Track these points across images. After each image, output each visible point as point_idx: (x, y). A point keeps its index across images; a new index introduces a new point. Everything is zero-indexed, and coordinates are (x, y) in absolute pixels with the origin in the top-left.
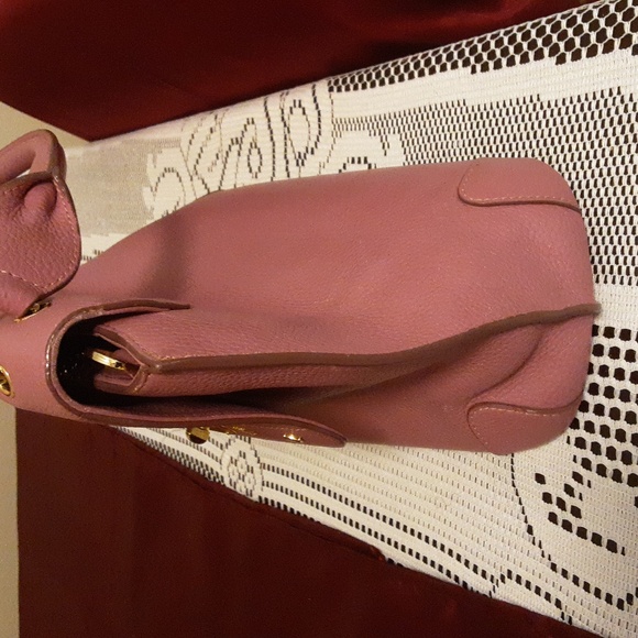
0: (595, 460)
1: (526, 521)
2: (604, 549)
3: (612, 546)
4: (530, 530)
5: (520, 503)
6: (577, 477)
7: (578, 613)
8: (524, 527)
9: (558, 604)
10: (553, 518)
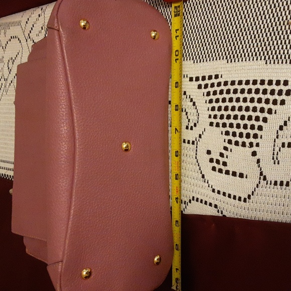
0: (234, 139)
1: (201, 173)
2: (238, 178)
3: (241, 175)
4: (203, 176)
5: (199, 166)
6: (226, 148)
7: (225, 208)
8: (201, 175)
9: (216, 206)
10: (214, 169)
